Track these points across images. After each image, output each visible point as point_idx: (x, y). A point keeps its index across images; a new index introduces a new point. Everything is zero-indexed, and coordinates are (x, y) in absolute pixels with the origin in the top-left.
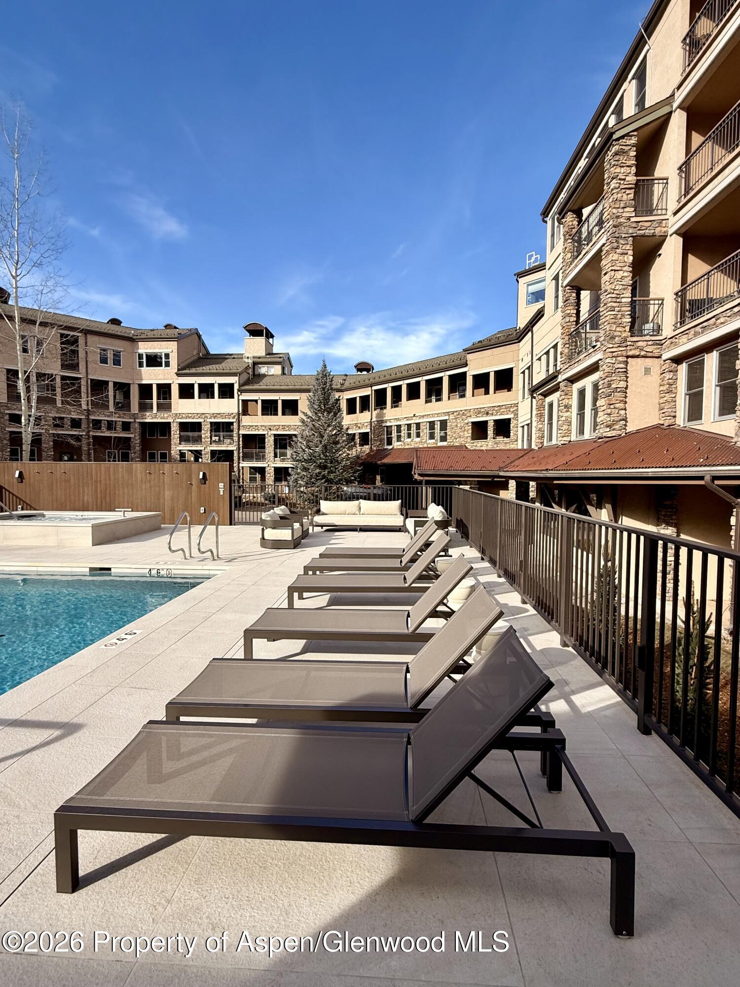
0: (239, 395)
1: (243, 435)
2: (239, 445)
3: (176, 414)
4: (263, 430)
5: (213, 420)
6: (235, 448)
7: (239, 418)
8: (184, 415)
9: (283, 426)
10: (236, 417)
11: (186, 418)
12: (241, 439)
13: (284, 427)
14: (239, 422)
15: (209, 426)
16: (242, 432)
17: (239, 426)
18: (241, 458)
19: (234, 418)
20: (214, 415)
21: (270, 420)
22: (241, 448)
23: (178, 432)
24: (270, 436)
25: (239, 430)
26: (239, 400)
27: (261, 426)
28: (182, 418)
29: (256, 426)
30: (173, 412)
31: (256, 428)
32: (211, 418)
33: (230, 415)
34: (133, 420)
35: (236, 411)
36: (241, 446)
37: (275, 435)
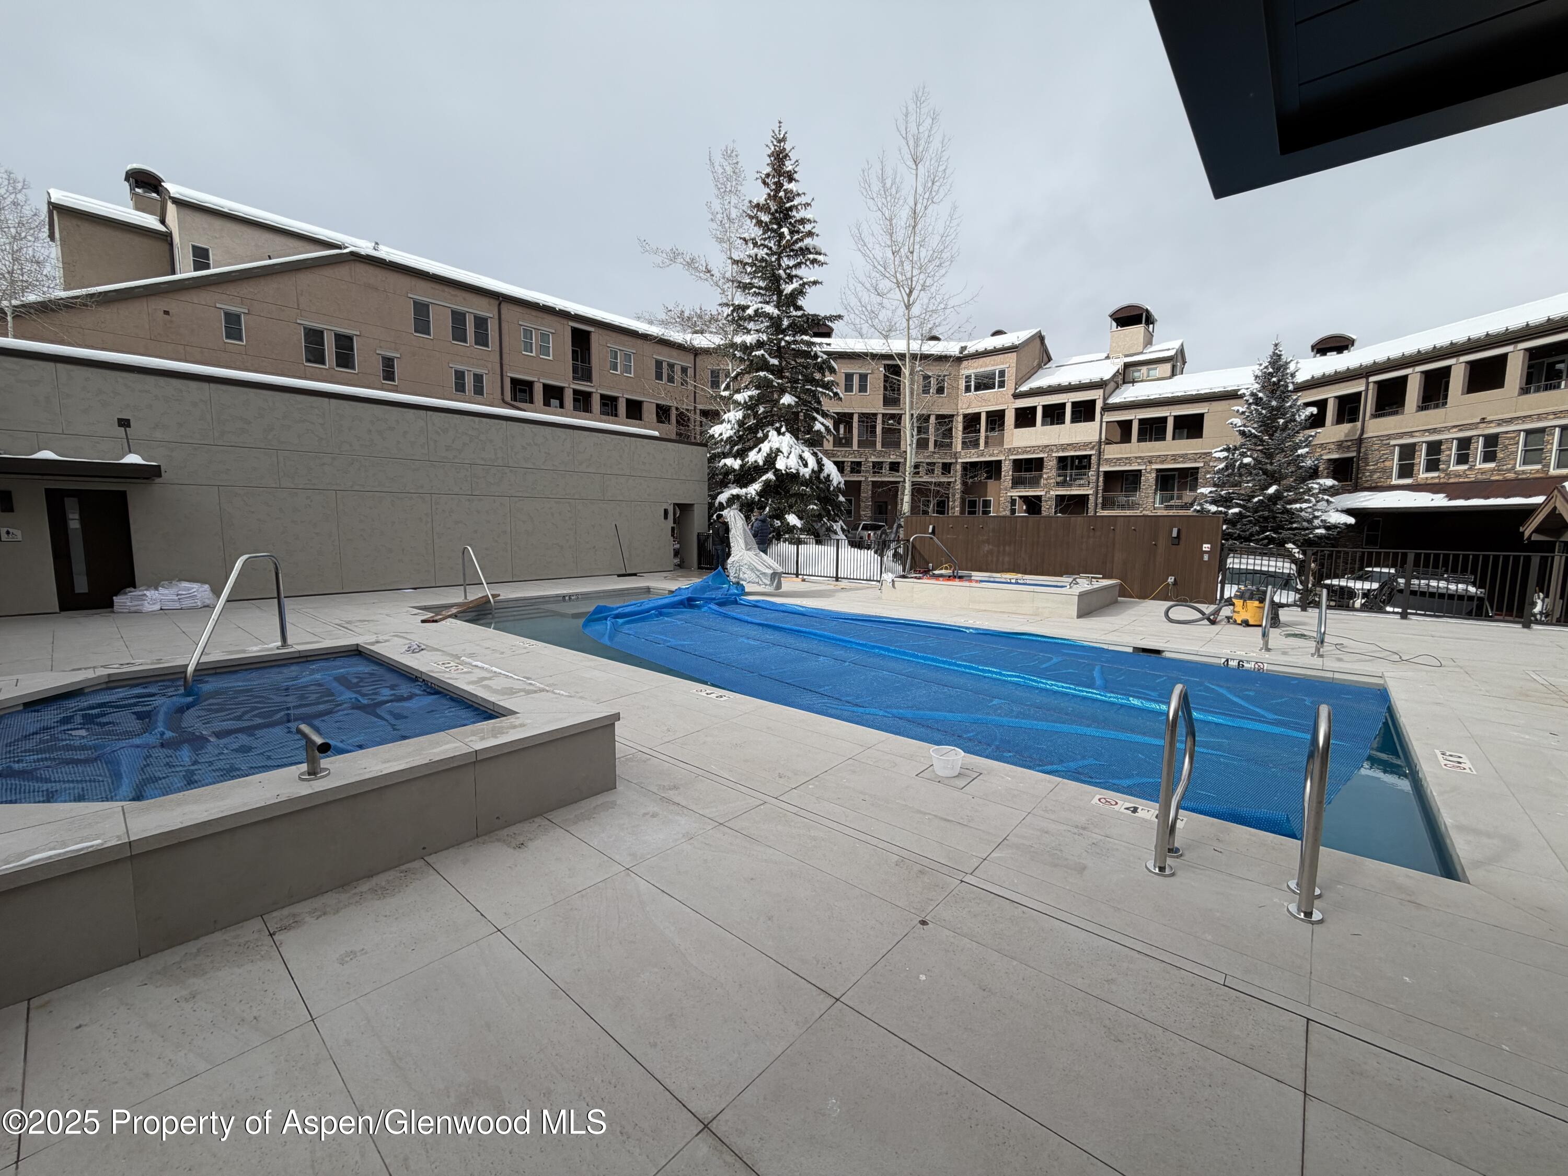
0: (1102, 415)
1: (1106, 473)
2: (1097, 486)
3: (1010, 449)
4: (1139, 464)
5: (1061, 454)
6: (1091, 492)
7: (1100, 448)
8: (1020, 450)
9: (1173, 455)
10: (1096, 448)
11: (1023, 453)
12: (1101, 479)
13: (1175, 458)
14: (1100, 453)
15: (1055, 462)
16: (1104, 468)
17: (1099, 459)
18: (1100, 506)
19: (1092, 448)
20: (1064, 447)
21: (1153, 448)
22: (1100, 491)
23: (1011, 473)
24: (1150, 473)
25: (1099, 465)
26: (1101, 422)
27: (1136, 458)
28: (1018, 453)
29: (1126, 458)
30: (1005, 447)
31: (1127, 461)
32: (1057, 451)
33: (1086, 445)
34: (954, 461)
35: (1097, 438)
36: (1100, 488)
37: (1158, 471)
